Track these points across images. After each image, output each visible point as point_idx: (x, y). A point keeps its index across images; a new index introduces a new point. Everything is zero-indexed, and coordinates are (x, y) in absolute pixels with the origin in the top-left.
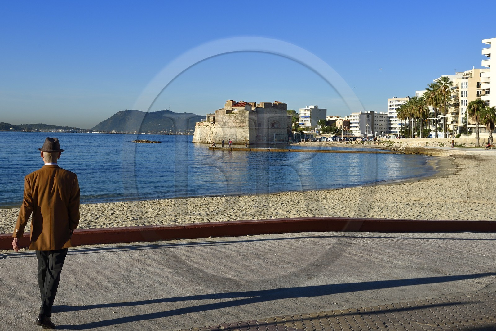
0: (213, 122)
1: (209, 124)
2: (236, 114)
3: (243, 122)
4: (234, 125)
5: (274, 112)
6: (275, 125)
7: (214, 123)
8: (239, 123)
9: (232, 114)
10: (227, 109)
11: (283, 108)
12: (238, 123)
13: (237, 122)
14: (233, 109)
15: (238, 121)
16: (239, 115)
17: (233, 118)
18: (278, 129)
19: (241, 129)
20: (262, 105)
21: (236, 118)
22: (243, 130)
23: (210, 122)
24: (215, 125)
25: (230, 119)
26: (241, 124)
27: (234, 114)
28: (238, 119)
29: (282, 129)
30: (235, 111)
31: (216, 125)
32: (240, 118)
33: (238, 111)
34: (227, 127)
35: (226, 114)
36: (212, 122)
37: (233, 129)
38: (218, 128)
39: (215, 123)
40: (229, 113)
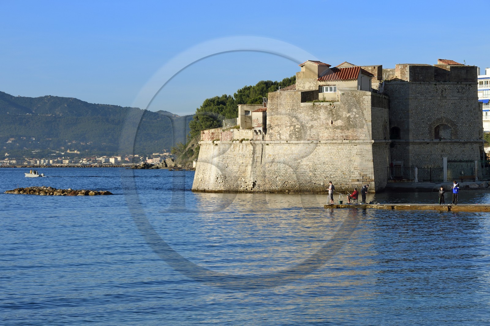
0: (261, 129)
1: (249, 134)
2: (332, 101)
3: (354, 126)
4: (326, 135)
5: (440, 91)
6: (442, 134)
7: (265, 130)
8: (341, 128)
9: (322, 104)
10: (304, 87)
11: (466, 80)
12: (339, 131)
13: (337, 128)
14: (320, 89)
15: (339, 123)
16: (342, 105)
17: (323, 115)
18: (452, 143)
19: (348, 147)
20: (402, 73)
21: (333, 114)
22: (355, 149)
23: (251, 128)
24: (267, 137)
25: (315, 116)
26: (349, 133)
27: (325, 104)
28: (338, 117)
29: (465, 143)
30: (327, 94)
31: (271, 137)
32: (345, 114)
33: (339, 93)
34: (306, 142)
35: (303, 104)
36: (257, 129)
37: (326, 147)
38: (278, 147)
39: (269, 131)
40: (310, 100)
